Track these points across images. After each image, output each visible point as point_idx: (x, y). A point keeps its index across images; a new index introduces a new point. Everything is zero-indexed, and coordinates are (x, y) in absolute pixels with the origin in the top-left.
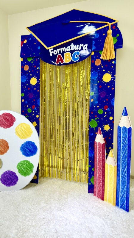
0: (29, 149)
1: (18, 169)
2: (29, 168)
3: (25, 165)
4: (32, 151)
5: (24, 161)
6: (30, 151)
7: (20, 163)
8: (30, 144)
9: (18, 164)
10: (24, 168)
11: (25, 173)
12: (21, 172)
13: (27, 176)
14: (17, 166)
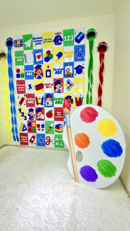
0: (111, 149)
1: (98, 167)
2: (110, 169)
3: (106, 164)
4: (116, 152)
5: (106, 161)
6: (113, 151)
7: (101, 161)
8: (114, 144)
9: (98, 162)
10: (105, 168)
11: (106, 174)
12: (101, 172)
13: (108, 178)
14: (97, 164)
